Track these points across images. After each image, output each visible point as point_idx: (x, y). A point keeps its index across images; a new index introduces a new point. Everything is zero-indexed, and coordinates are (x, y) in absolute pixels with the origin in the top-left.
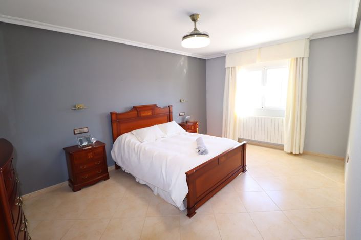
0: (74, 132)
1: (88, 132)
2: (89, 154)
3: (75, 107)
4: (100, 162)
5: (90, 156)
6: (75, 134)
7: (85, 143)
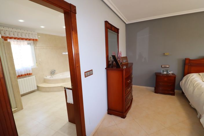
0: (162, 66)
1: (169, 67)
2: (165, 78)
3: (164, 54)
4: (170, 84)
5: (166, 79)
6: (162, 67)
7: (165, 73)
